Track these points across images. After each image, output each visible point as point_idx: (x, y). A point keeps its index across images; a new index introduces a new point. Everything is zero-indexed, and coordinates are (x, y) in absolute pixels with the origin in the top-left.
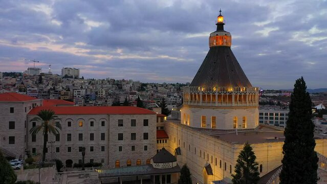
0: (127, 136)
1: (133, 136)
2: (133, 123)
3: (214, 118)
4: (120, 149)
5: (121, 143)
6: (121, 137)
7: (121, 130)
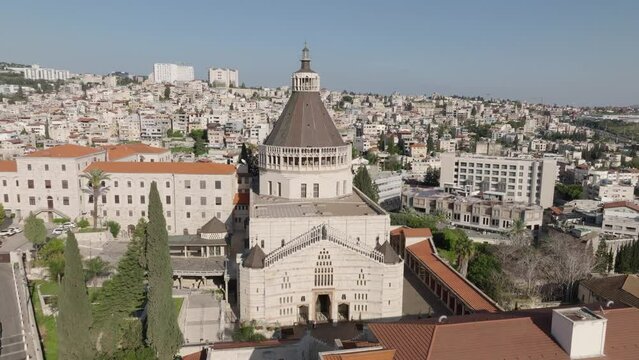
0: (196, 200)
1: (203, 201)
2: (203, 185)
3: (317, 187)
4: (188, 215)
5: (189, 208)
6: (188, 201)
7: (188, 193)
